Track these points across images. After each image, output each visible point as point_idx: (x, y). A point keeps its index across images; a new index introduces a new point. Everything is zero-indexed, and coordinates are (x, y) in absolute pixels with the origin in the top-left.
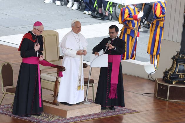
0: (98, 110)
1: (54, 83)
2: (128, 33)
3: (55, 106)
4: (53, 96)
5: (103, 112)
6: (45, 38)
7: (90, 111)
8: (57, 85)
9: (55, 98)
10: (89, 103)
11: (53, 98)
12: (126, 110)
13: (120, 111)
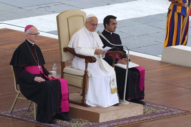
0: (139, 111)
1: (82, 78)
2: (178, 12)
3: (84, 107)
4: (81, 95)
5: (146, 114)
6: (69, 20)
7: (130, 112)
8: (86, 80)
9: (83, 97)
10: (127, 103)
11: (82, 98)
12: (175, 111)
13: (168, 112)
